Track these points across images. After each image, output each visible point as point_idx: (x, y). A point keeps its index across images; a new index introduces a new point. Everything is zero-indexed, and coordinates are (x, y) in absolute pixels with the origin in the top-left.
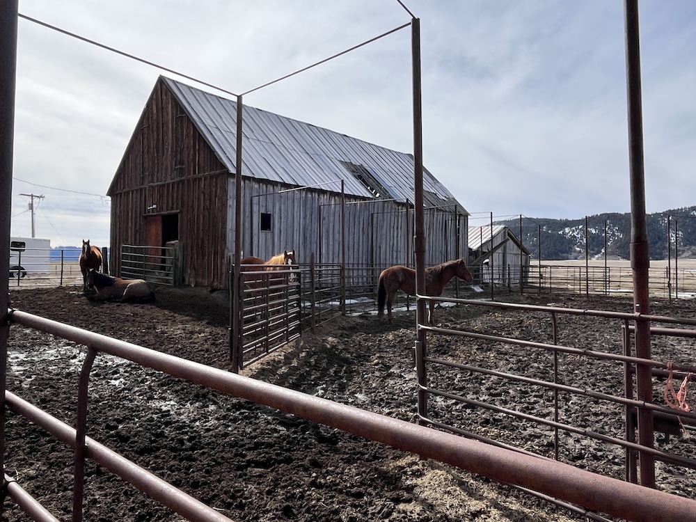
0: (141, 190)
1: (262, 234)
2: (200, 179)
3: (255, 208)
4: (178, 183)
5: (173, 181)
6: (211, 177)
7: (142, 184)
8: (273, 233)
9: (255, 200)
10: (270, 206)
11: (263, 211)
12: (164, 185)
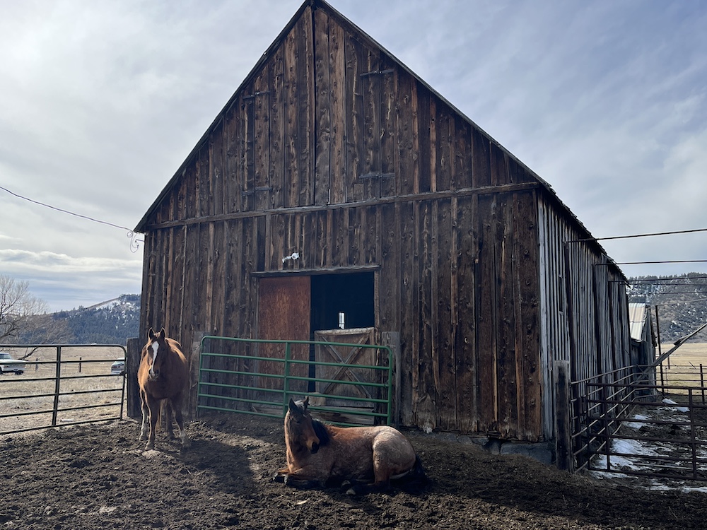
0: (246, 221)
2: (446, 201)
4: (371, 210)
5: (352, 204)
6: (483, 198)
7: (249, 209)
12: (323, 213)
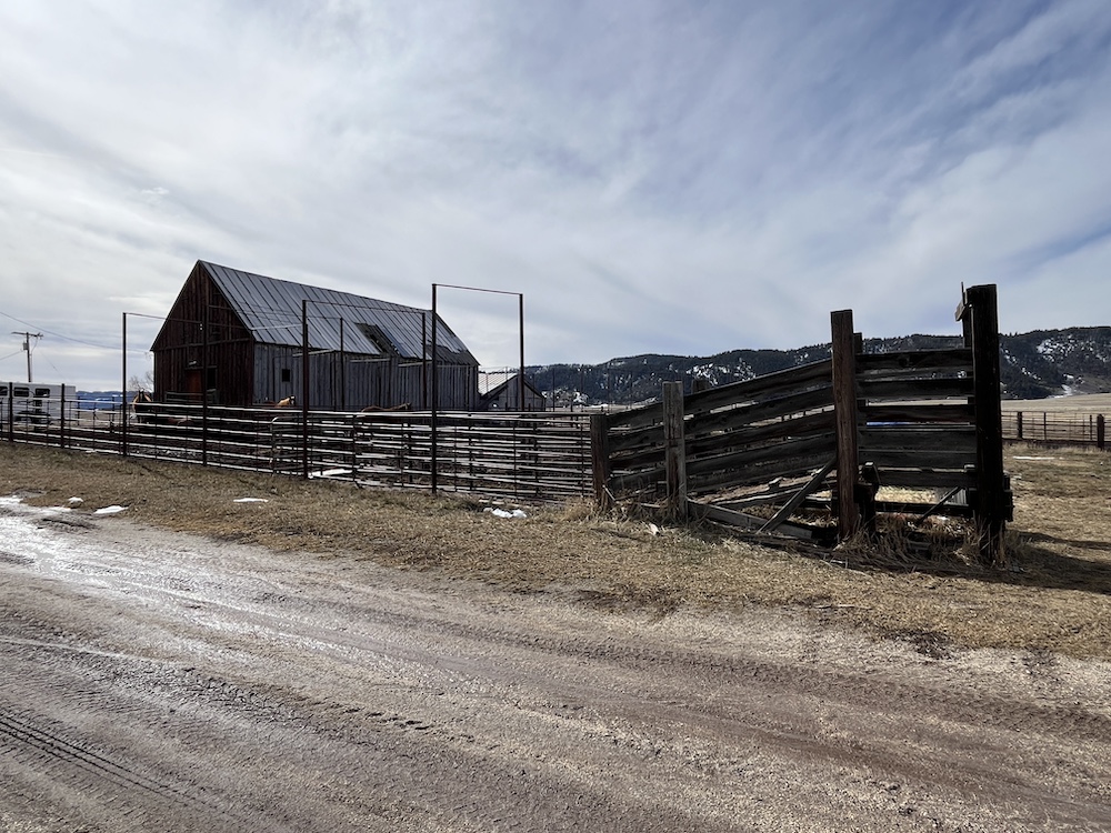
0: (182, 348)
1: (283, 385)
2: (233, 344)
3: (277, 366)
4: (215, 346)
5: (211, 344)
6: (242, 343)
7: (183, 344)
8: (292, 384)
9: (277, 360)
10: (289, 363)
11: (283, 367)
